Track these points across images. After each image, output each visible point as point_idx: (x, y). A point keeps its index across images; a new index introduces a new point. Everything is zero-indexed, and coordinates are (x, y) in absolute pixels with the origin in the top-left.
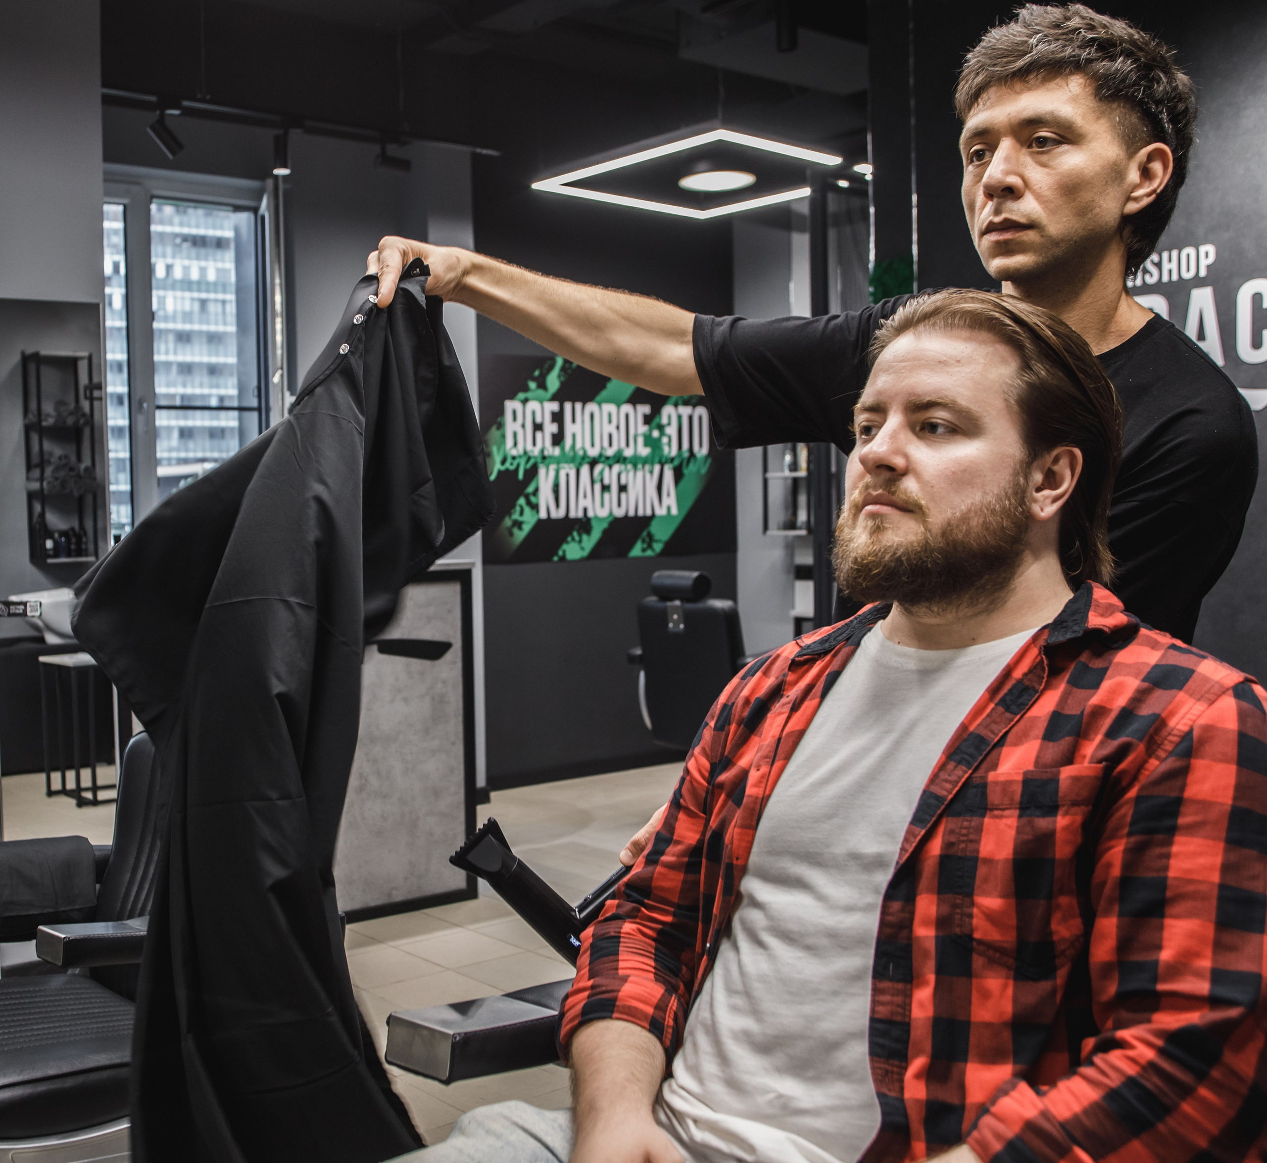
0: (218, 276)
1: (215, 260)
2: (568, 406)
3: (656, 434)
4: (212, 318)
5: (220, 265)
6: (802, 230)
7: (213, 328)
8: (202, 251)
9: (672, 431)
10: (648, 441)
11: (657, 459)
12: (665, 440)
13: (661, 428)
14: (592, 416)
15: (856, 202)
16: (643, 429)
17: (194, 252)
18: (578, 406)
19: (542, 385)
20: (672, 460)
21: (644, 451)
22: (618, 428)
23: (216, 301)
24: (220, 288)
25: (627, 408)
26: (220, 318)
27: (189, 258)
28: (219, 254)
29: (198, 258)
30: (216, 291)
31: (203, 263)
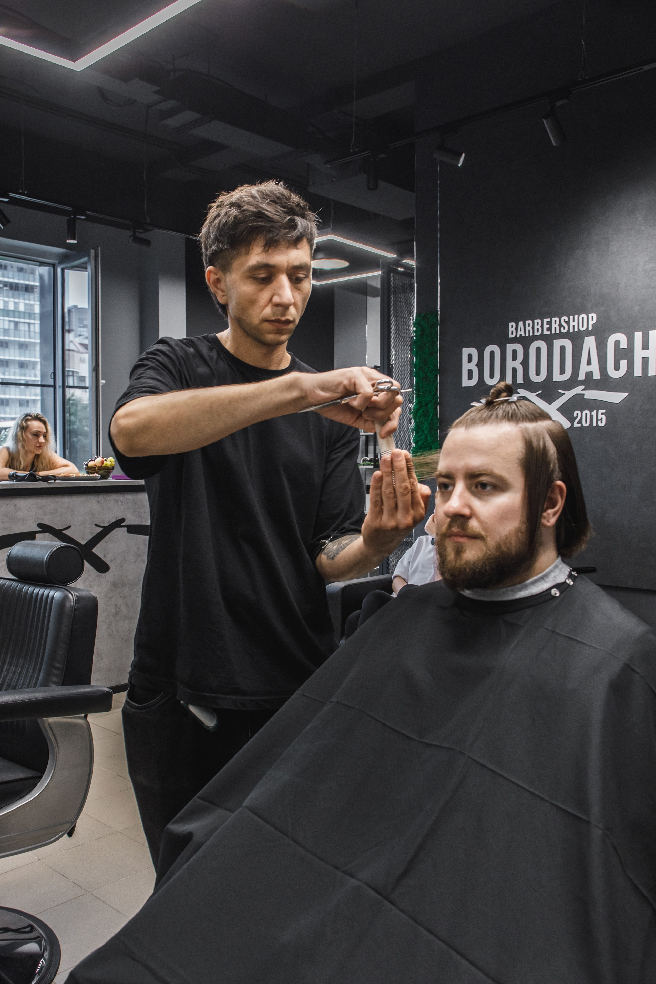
0: (25, 309)
1: (24, 299)
4: (22, 333)
5: (27, 302)
6: (375, 296)
7: (22, 340)
8: (16, 292)
15: (407, 281)
17: (11, 293)
23: (24, 323)
24: (27, 316)
26: (27, 333)
27: (8, 297)
28: (27, 295)
29: (13, 297)
30: (24, 318)
31: (17, 300)
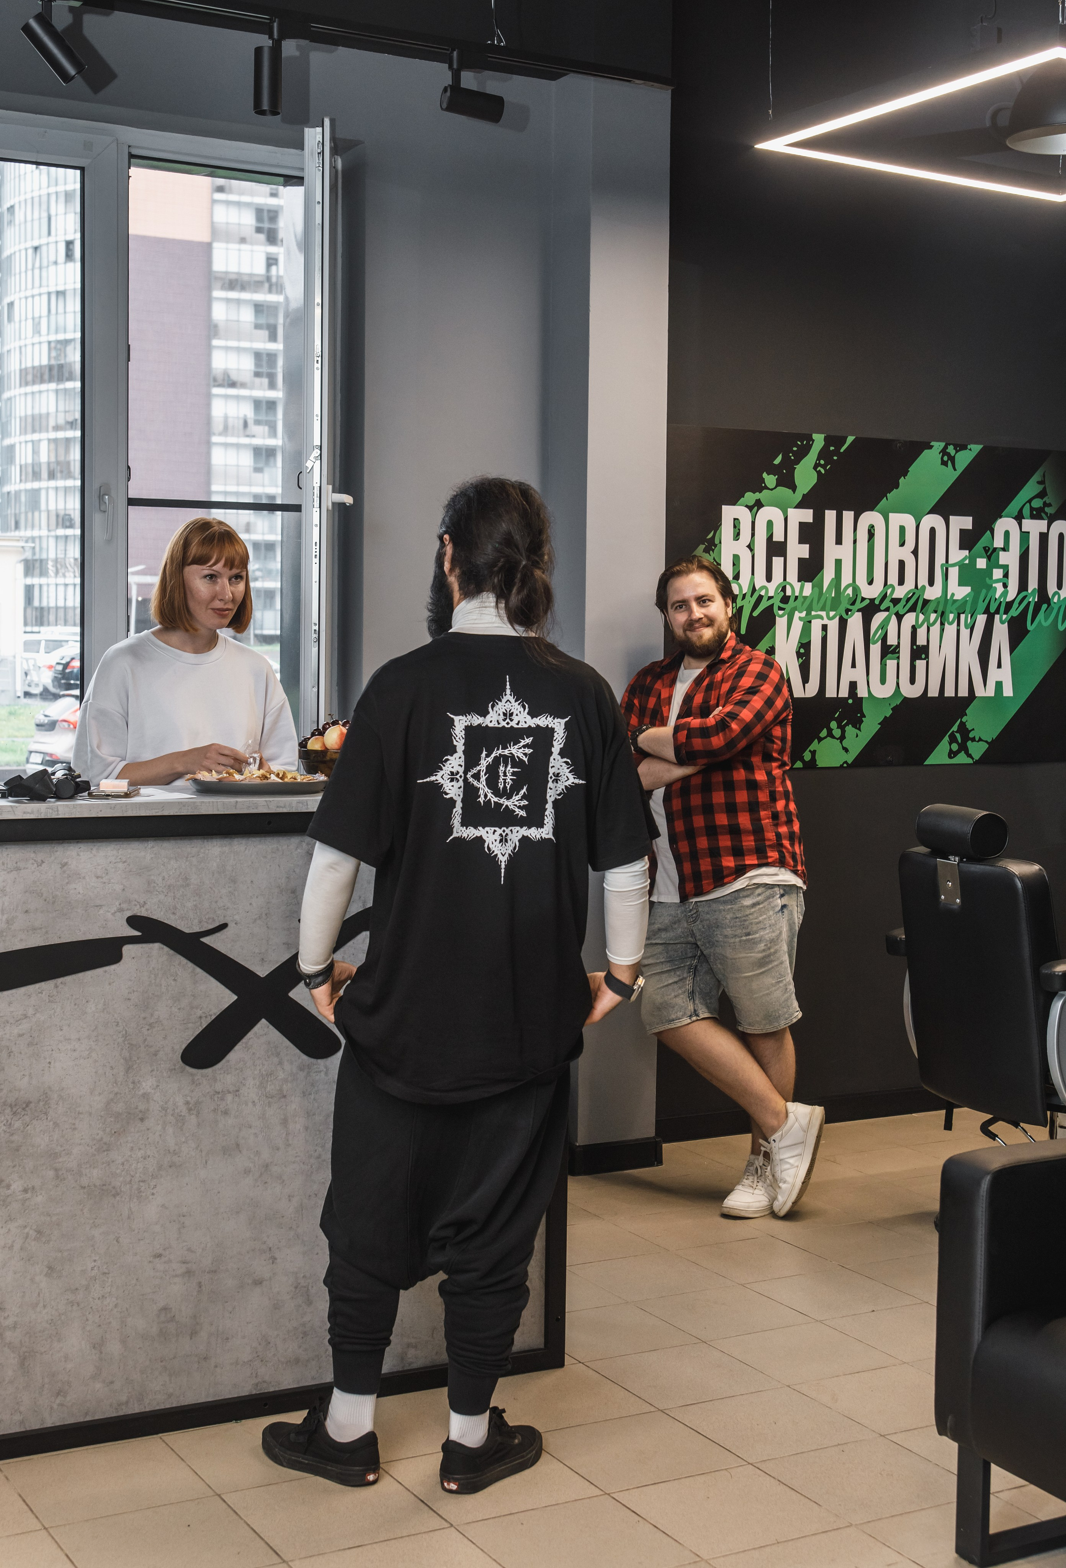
2: (830, 516)
3: (981, 563)
9: (1010, 559)
10: (968, 575)
11: (982, 606)
12: (998, 574)
13: (991, 553)
14: (871, 534)
16: (958, 555)
18: (848, 516)
19: (787, 481)
20: (1009, 605)
21: (960, 592)
22: (915, 552)
25: (934, 521)
